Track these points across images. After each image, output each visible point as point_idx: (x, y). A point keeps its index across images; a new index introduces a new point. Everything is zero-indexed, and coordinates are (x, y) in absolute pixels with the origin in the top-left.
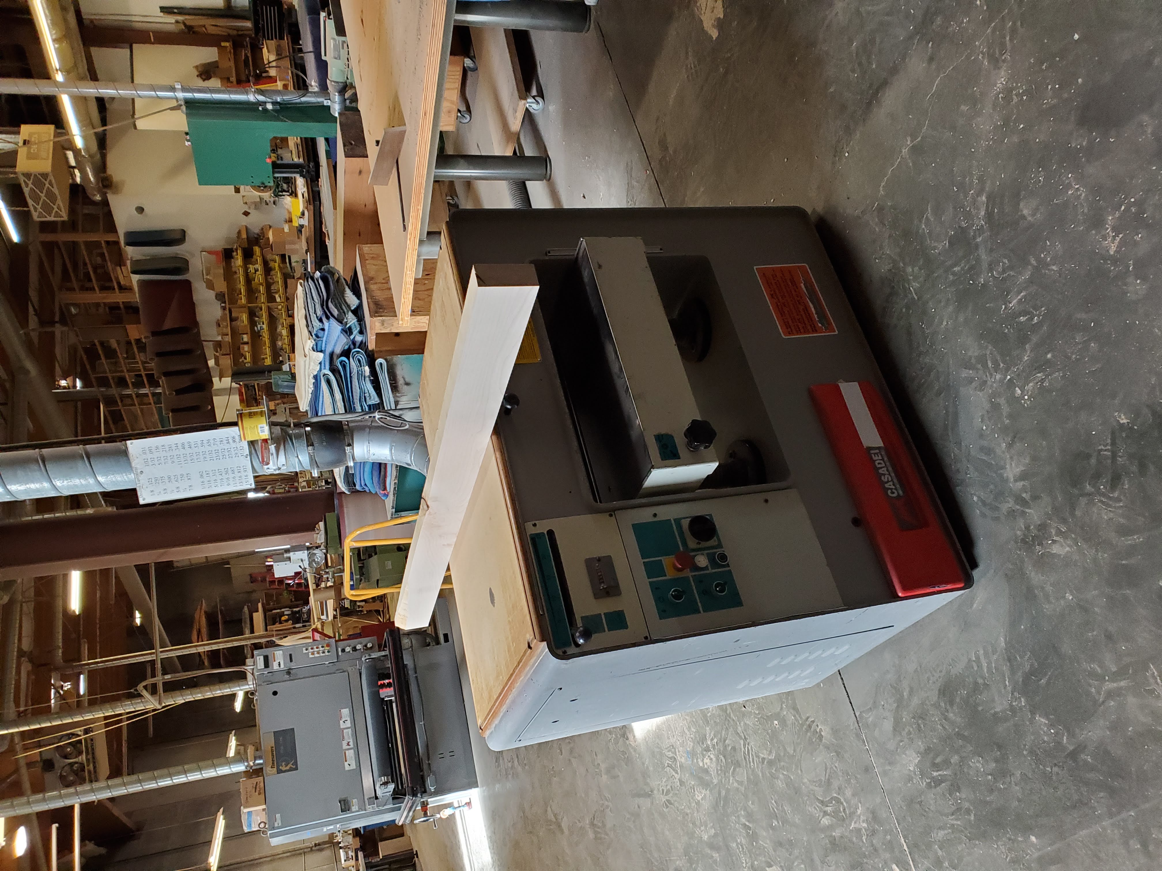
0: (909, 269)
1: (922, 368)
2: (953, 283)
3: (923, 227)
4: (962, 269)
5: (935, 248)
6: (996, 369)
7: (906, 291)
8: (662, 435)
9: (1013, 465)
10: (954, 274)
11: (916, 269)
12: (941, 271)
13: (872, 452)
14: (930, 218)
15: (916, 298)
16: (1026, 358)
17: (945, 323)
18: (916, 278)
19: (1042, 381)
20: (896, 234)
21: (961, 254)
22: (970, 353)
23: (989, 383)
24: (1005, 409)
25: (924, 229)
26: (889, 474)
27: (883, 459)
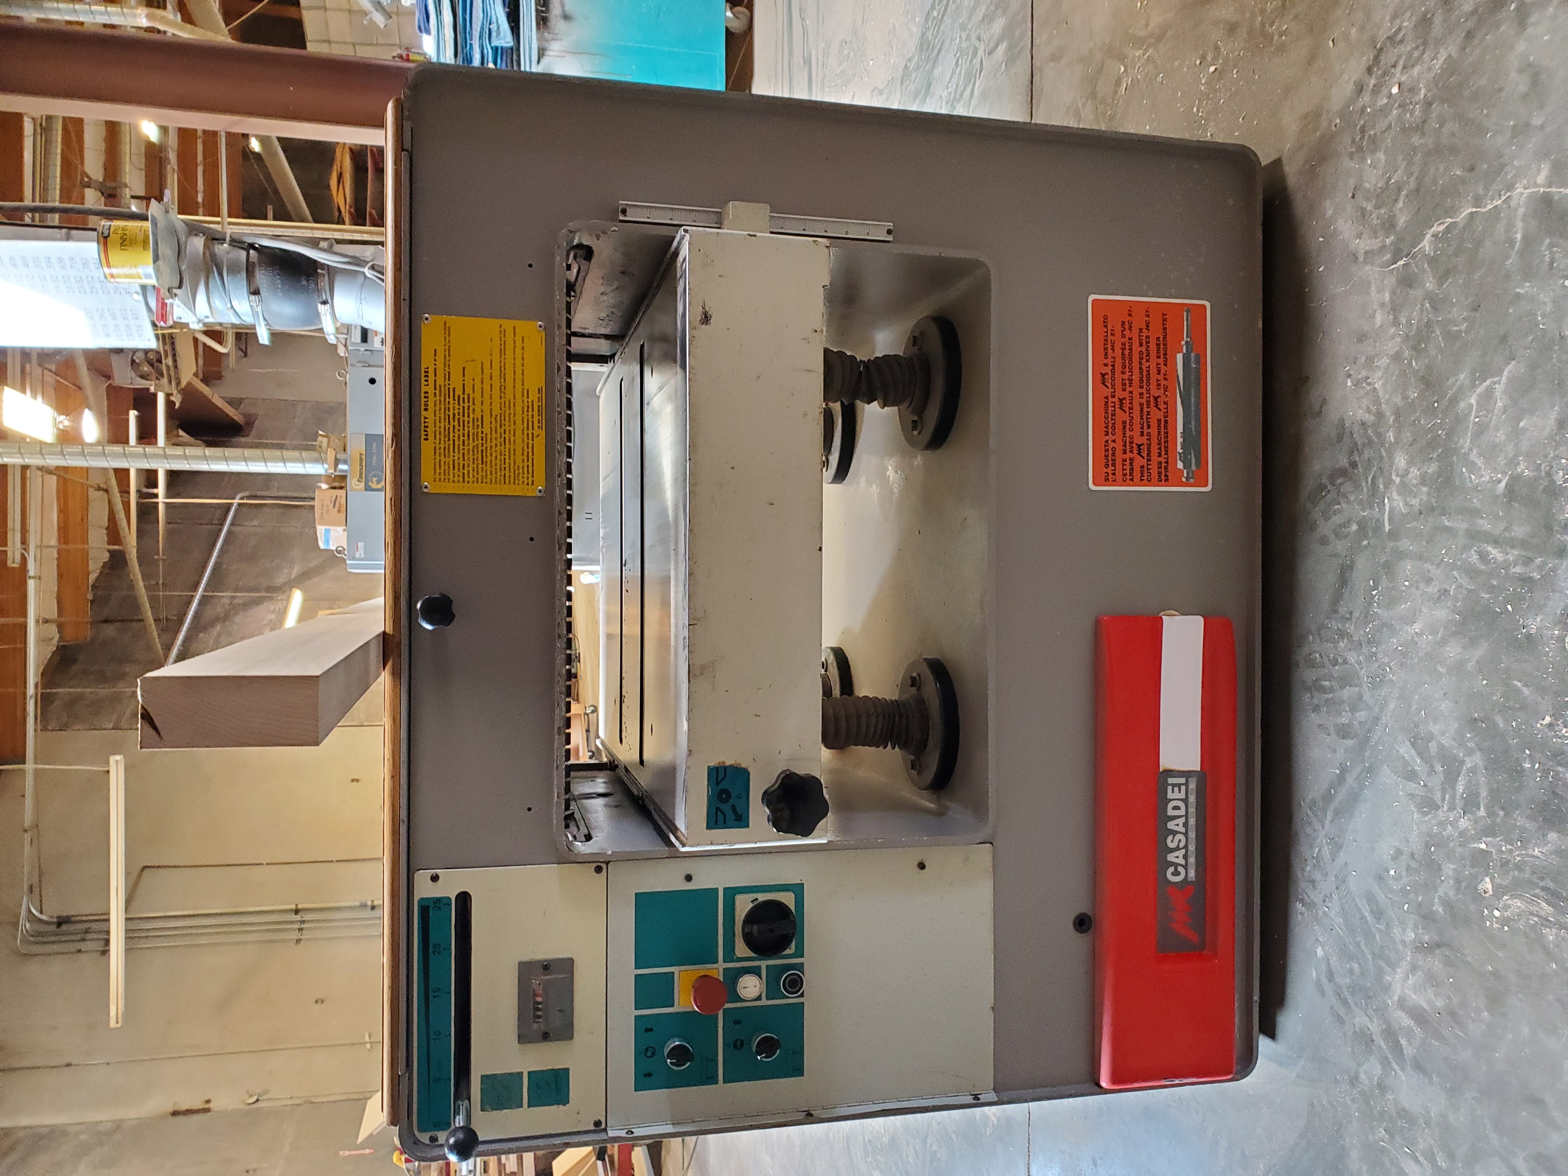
0: (1401, 460)
1: (1335, 663)
2: (1472, 572)
3: (1473, 401)
4: (1506, 565)
5: (1472, 467)
6: (1470, 804)
7: (1375, 497)
8: (725, 768)
9: (1410, 982)
10: (1483, 557)
11: (1414, 472)
12: (1460, 525)
13: (1171, 781)
14: (1498, 394)
15: (1387, 528)
16: (1536, 852)
17: (1417, 627)
18: (1405, 489)
19: (1545, 922)
20: (1410, 363)
21: (1520, 531)
22: (1435, 729)
23: (1441, 814)
24: (1446, 889)
25: (1471, 406)
26: (1186, 834)
27: (1185, 801)
